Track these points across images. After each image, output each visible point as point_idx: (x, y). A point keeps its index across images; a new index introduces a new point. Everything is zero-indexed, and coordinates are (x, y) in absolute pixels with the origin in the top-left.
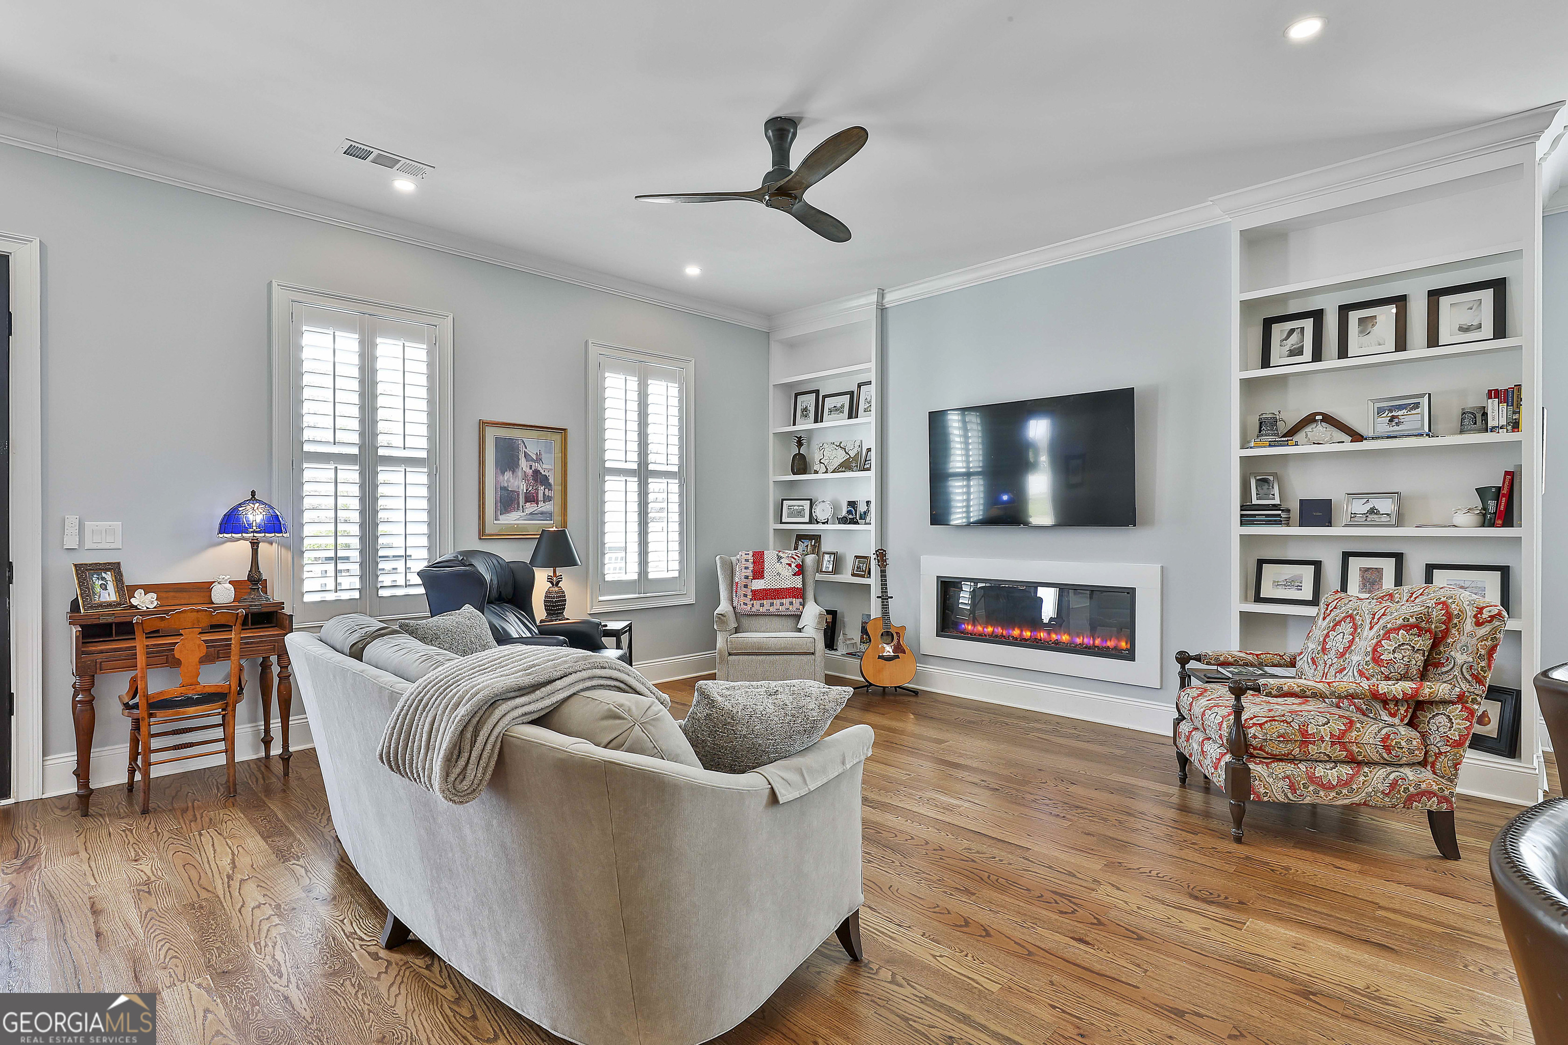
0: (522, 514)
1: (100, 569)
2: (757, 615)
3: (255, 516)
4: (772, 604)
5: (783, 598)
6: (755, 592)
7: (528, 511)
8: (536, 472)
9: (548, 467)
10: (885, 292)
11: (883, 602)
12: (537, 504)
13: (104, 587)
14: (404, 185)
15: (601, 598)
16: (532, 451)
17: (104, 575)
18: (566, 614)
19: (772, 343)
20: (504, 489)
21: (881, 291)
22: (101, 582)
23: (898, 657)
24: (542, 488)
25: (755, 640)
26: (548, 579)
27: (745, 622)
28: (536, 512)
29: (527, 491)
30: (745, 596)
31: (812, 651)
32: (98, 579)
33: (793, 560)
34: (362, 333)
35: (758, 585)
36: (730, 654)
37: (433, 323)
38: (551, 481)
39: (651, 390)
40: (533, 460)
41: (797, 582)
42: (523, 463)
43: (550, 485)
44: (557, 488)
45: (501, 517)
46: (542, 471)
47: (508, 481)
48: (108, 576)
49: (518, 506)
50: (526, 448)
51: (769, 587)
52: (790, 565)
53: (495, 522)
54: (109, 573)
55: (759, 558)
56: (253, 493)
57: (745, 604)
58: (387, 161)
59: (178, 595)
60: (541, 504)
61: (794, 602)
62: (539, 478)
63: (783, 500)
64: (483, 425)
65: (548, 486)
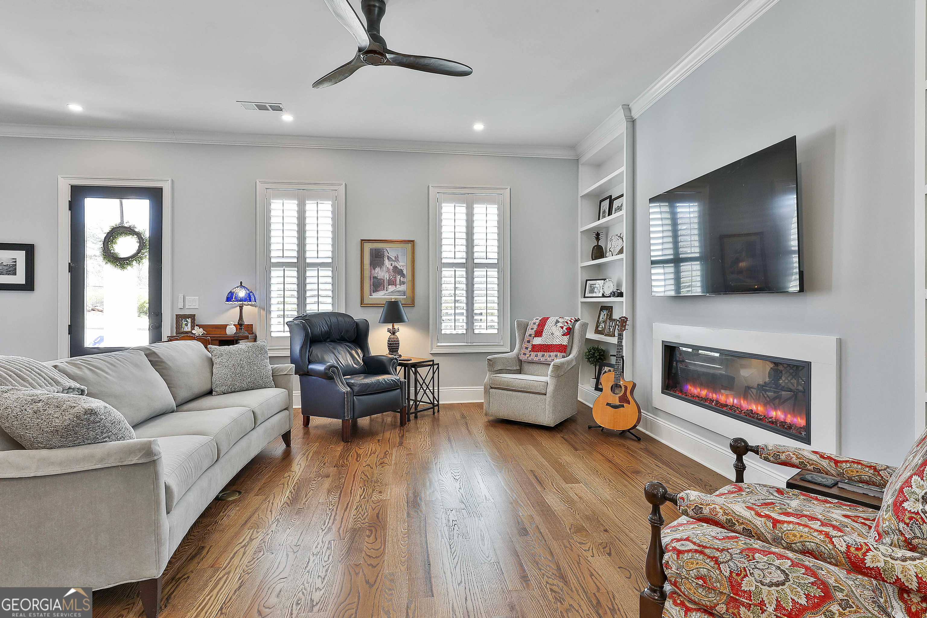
0: (386, 292)
1: (186, 317)
2: (532, 363)
3: (242, 293)
4: (543, 356)
5: (552, 352)
6: (534, 346)
7: (390, 291)
8: (395, 268)
9: (402, 264)
10: (630, 106)
11: (616, 360)
12: (396, 286)
13: (186, 325)
14: (287, 118)
15: (439, 344)
16: (392, 255)
17: (187, 320)
18: (400, 352)
19: (580, 166)
20: (375, 278)
21: (627, 107)
22: (185, 323)
23: (623, 406)
24: (399, 277)
25: (506, 379)
26: (388, 330)
27: (526, 367)
28: (395, 291)
29: (389, 278)
30: (527, 348)
31: (544, 392)
32: (185, 321)
33: (566, 324)
34: (298, 200)
35: (537, 341)
36: (492, 388)
37: (334, 189)
38: (405, 272)
39: (476, 211)
40: (393, 260)
41: (565, 341)
42: (387, 262)
43: (404, 274)
44: (409, 277)
45: (373, 294)
46: (399, 267)
47: (377, 273)
48: (189, 320)
49: (384, 288)
50: (389, 254)
51: (544, 343)
52: (562, 328)
53: (370, 297)
54: (190, 319)
55: (543, 322)
56: (241, 283)
57: (525, 354)
58: (277, 108)
59: (217, 330)
60: (398, 286)
61: (559, 355)
62: (397, 271)
63: (587, 281)
64: (363, 241)
65: (403, 275)
